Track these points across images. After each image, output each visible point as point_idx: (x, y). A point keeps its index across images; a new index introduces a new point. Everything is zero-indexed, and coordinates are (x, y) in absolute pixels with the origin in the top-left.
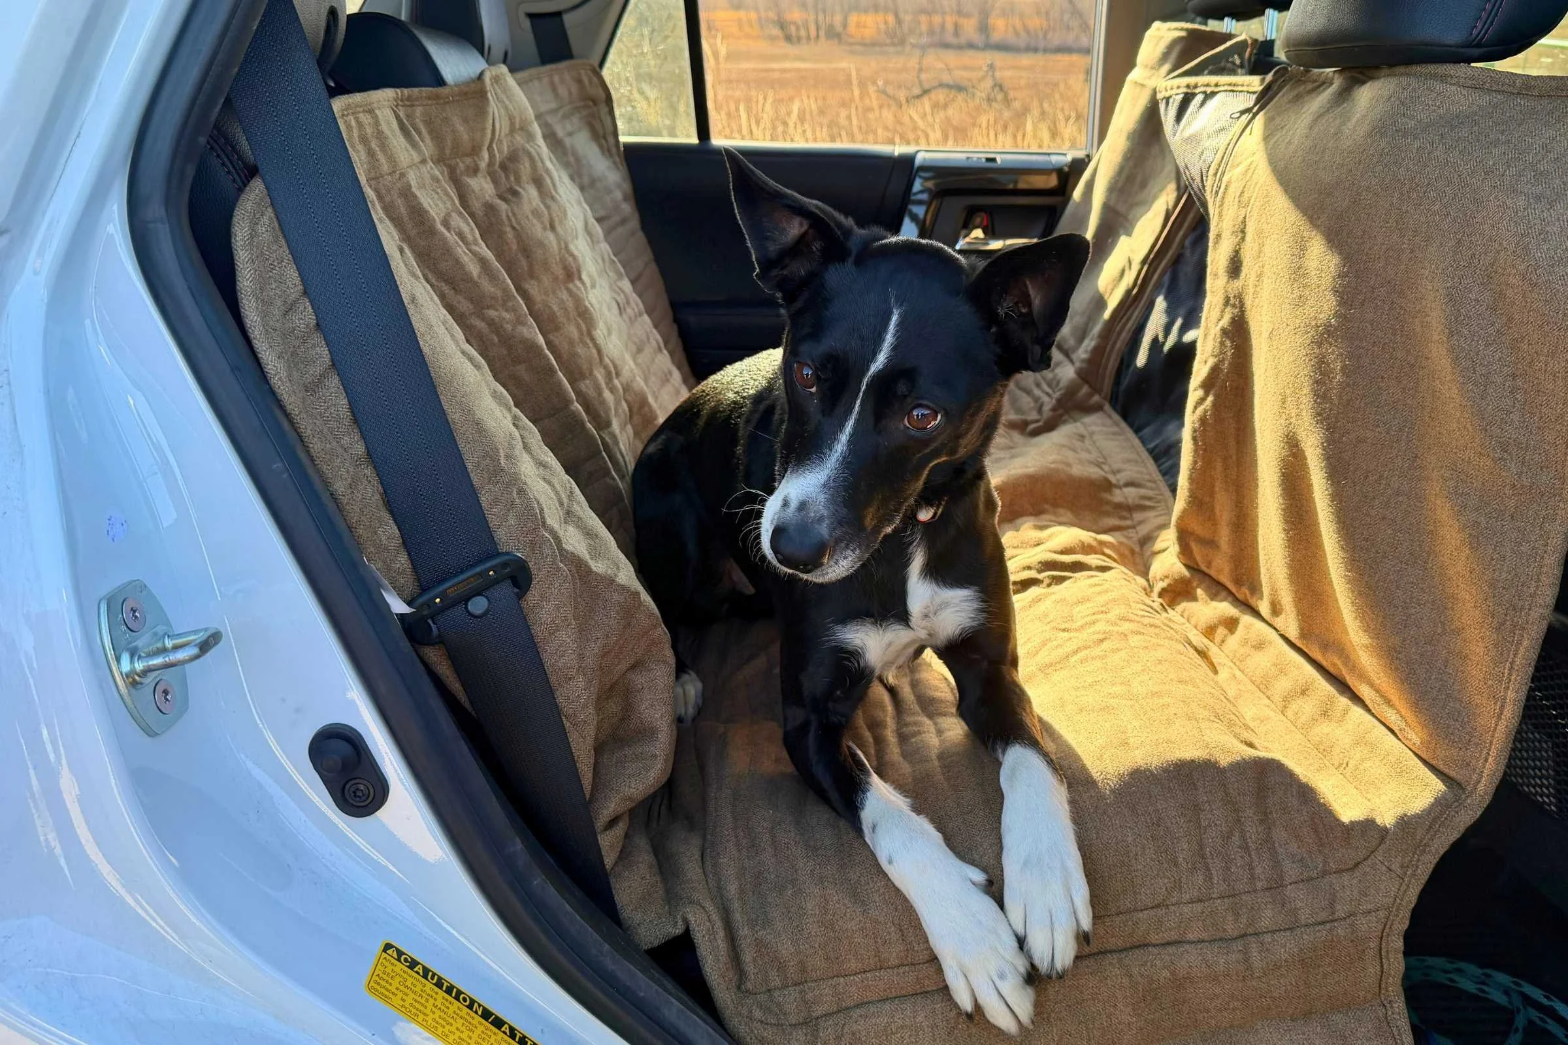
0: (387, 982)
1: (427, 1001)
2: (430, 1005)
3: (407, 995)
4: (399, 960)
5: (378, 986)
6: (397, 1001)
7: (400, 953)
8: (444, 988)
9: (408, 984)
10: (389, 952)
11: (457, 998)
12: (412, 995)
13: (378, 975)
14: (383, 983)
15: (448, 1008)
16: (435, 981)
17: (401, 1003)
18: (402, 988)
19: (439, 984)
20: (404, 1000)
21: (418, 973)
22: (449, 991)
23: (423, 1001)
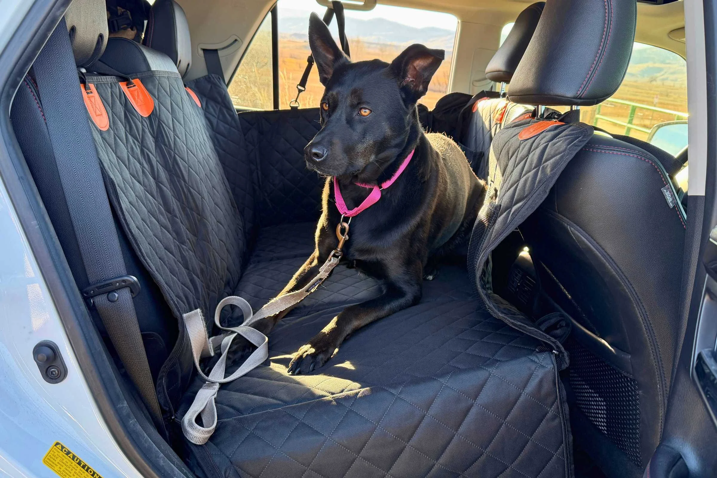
0: (54, 459)
1: (72, 470)
2: (73, 472)
3: (63, 466)
4: (62, 450)
5: (49, 461)
6: (57, 468)
7: (63, 447)
8: (81, 466)
9: (64, 461)
10: (58, 446)
11: (87, 470)
12: (65, 466)
13: (50, 456)
14: (51, 459)
15: (81, 474)
16: (77, 462)
17: (59, 469)
18: (61, 463)
19: (79, 464)
20: (60, 468)
21: (70, 457)
22: (84, 467)
23: (70, 470)
